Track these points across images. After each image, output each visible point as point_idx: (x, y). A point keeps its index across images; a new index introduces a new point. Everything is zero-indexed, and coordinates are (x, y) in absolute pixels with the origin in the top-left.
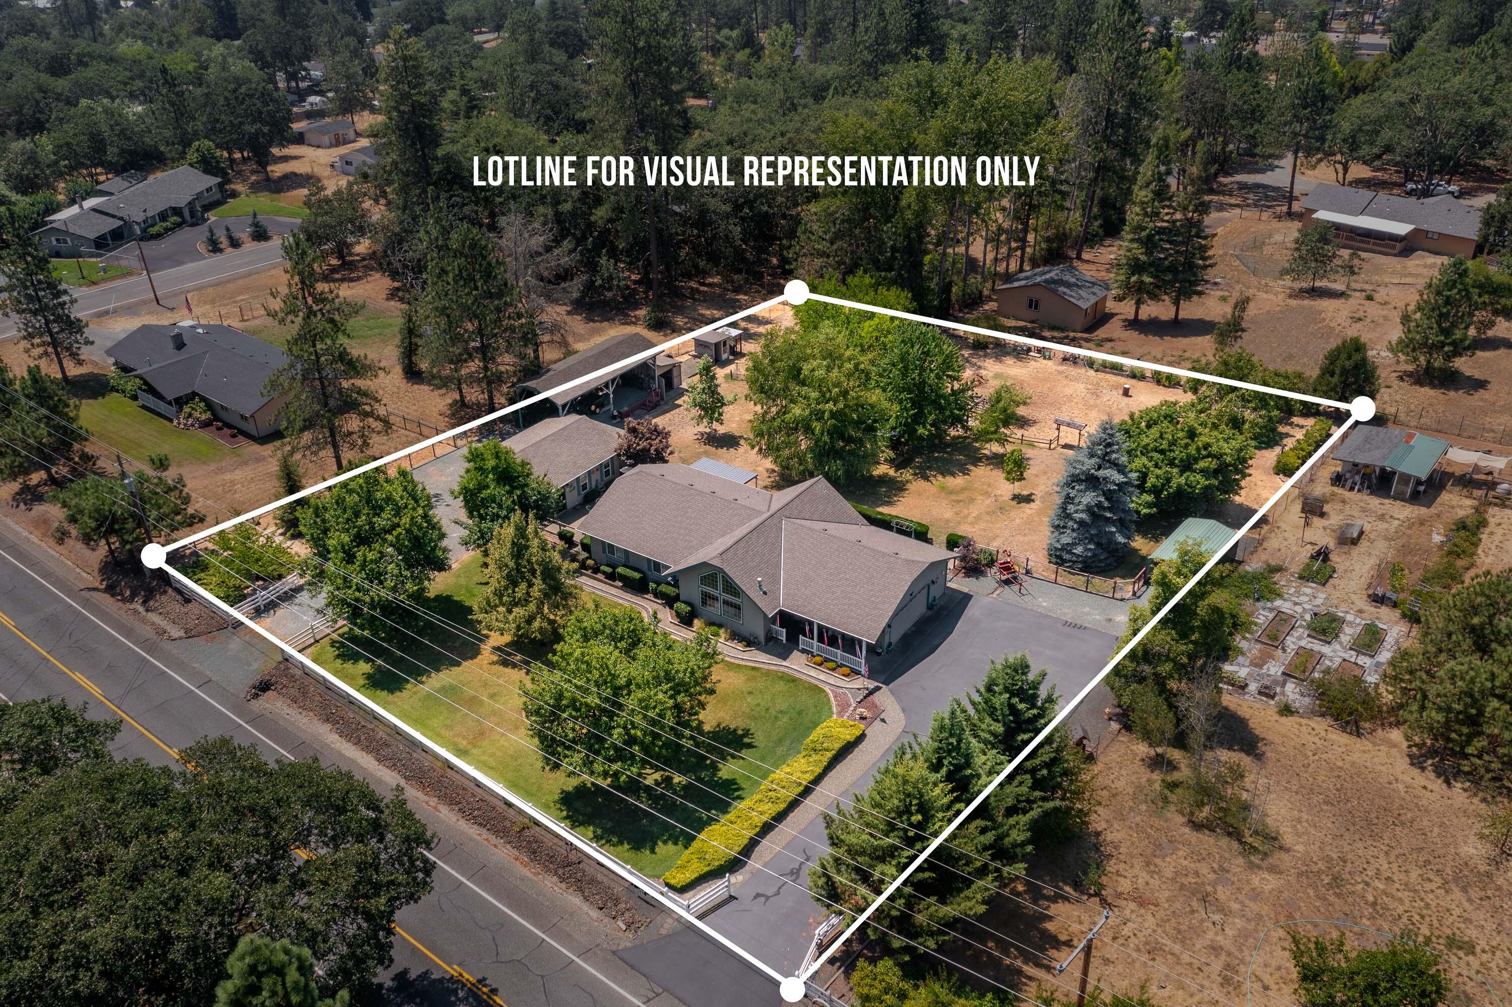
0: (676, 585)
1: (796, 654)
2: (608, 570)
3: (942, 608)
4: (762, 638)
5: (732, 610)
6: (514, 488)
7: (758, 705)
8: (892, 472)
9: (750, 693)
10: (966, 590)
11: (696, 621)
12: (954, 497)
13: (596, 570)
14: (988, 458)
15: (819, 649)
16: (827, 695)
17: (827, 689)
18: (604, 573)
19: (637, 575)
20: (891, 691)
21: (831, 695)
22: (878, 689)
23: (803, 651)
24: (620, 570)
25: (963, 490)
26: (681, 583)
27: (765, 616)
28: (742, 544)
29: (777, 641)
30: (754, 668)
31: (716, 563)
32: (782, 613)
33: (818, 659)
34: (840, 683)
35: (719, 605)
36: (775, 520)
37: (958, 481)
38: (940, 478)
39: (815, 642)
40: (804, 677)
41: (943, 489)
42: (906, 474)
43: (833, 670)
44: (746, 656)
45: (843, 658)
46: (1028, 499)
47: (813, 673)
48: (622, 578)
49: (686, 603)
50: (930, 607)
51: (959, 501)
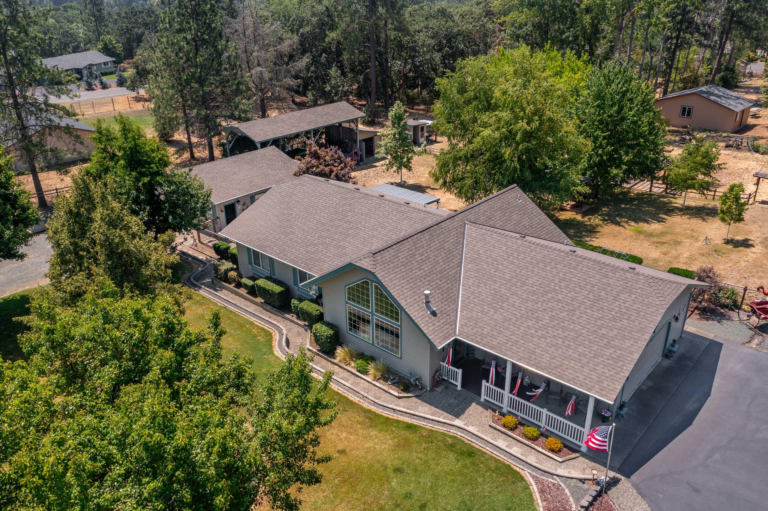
0: (318, 300)
1: (474, 409)
2: (250, 283)
3: (683, 358)
4: (427, 381)
5: (389, 338)
6: (143, 175)
7: (408, 496)
8: (579, 217)
9: (398, 470)
10: (711, 336)
11: (339, 351)
12: (655, 239)
13: (239, 285)
14: (680, 210)
15: (512, 403)
16: (527, 487)
17: (526, 474)
18: (246, 286)
19: (277, 289)
20: (635, 486)
21: (534, 488)
22: (614, 482)
23: (487, 406)
24: (261, 282)
25: (663, 234)
26: (325, 300)
27: (432, 346)
28: (406, 245)
29: (449, 386)
30: (410, 427)
31: (366, 264)
32: (457, 343)
33: (510, 419)
34: (547, 466)
35: (370, 329)
36: (456, 222)
37: (655, 227)
38: (633, 224)
39: (506, 393)
40: (488, 449)
41: (640, 232)
42: (595, 220)
43: (534, 439)
44: (401, 406)
45: (549, 421)
46: (746, 244)
47: (501, 443)
48: (263, 292)
49: (328, 324)
50: (667, 354)
51: (663, 243)
